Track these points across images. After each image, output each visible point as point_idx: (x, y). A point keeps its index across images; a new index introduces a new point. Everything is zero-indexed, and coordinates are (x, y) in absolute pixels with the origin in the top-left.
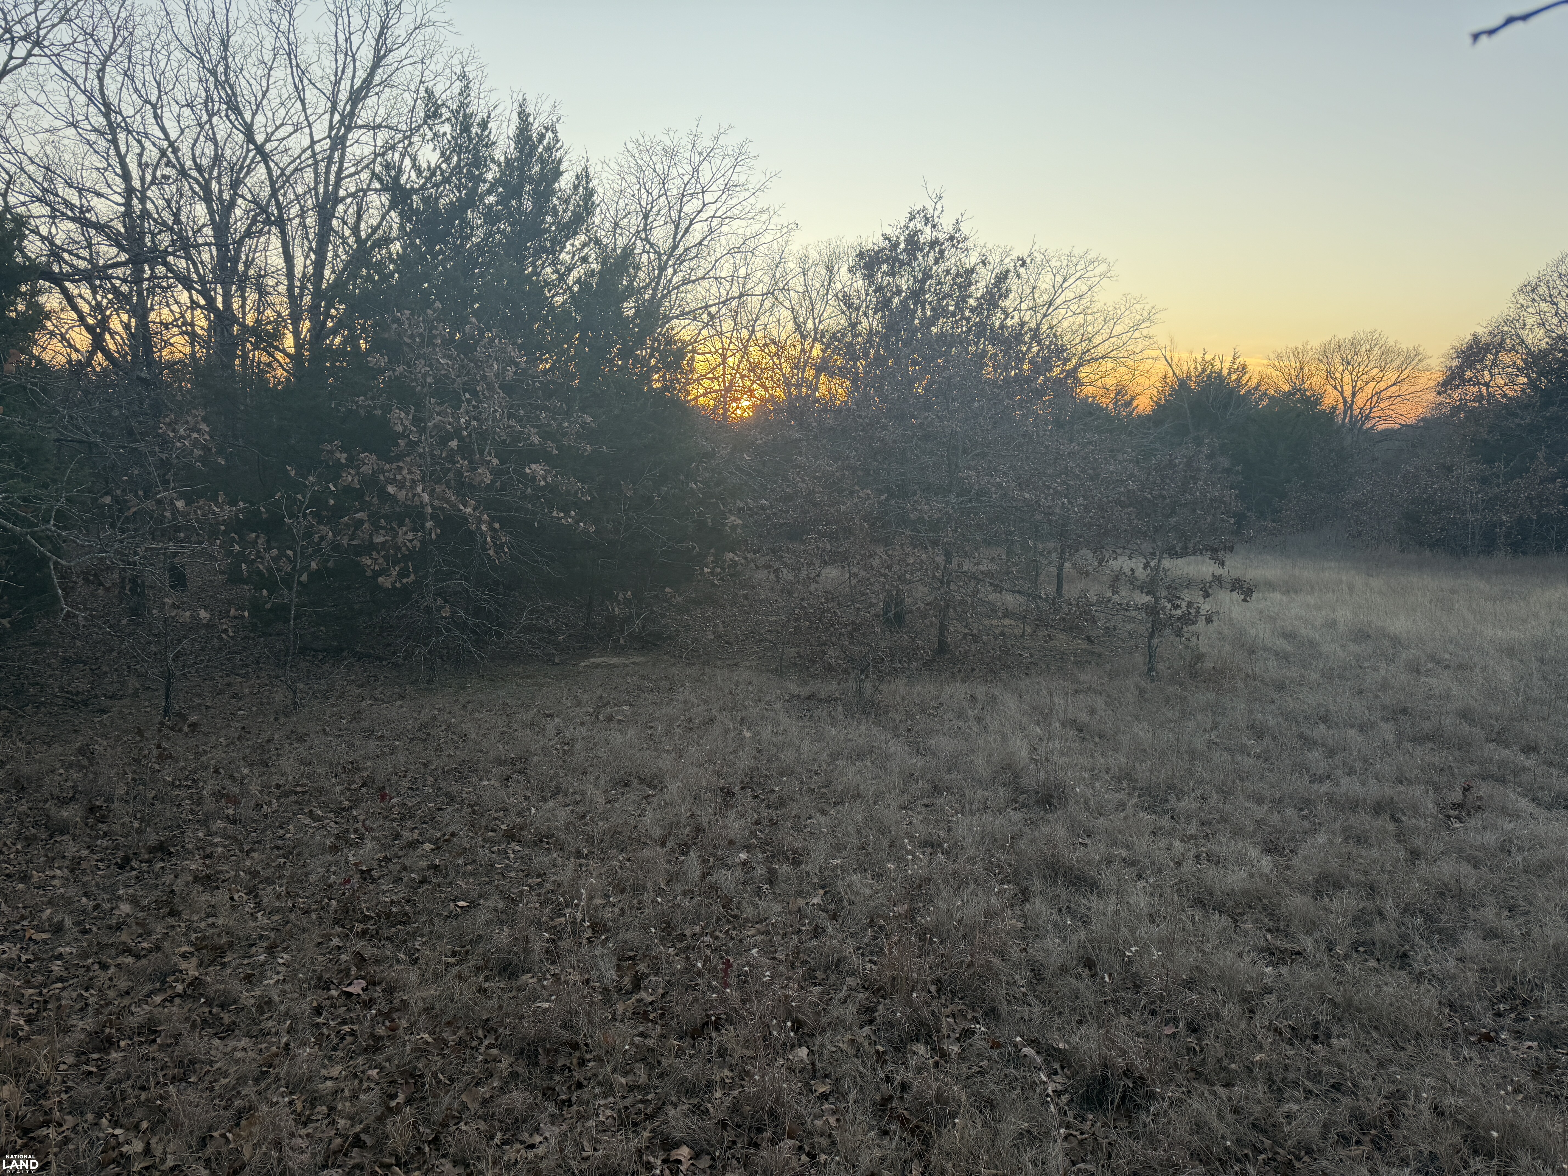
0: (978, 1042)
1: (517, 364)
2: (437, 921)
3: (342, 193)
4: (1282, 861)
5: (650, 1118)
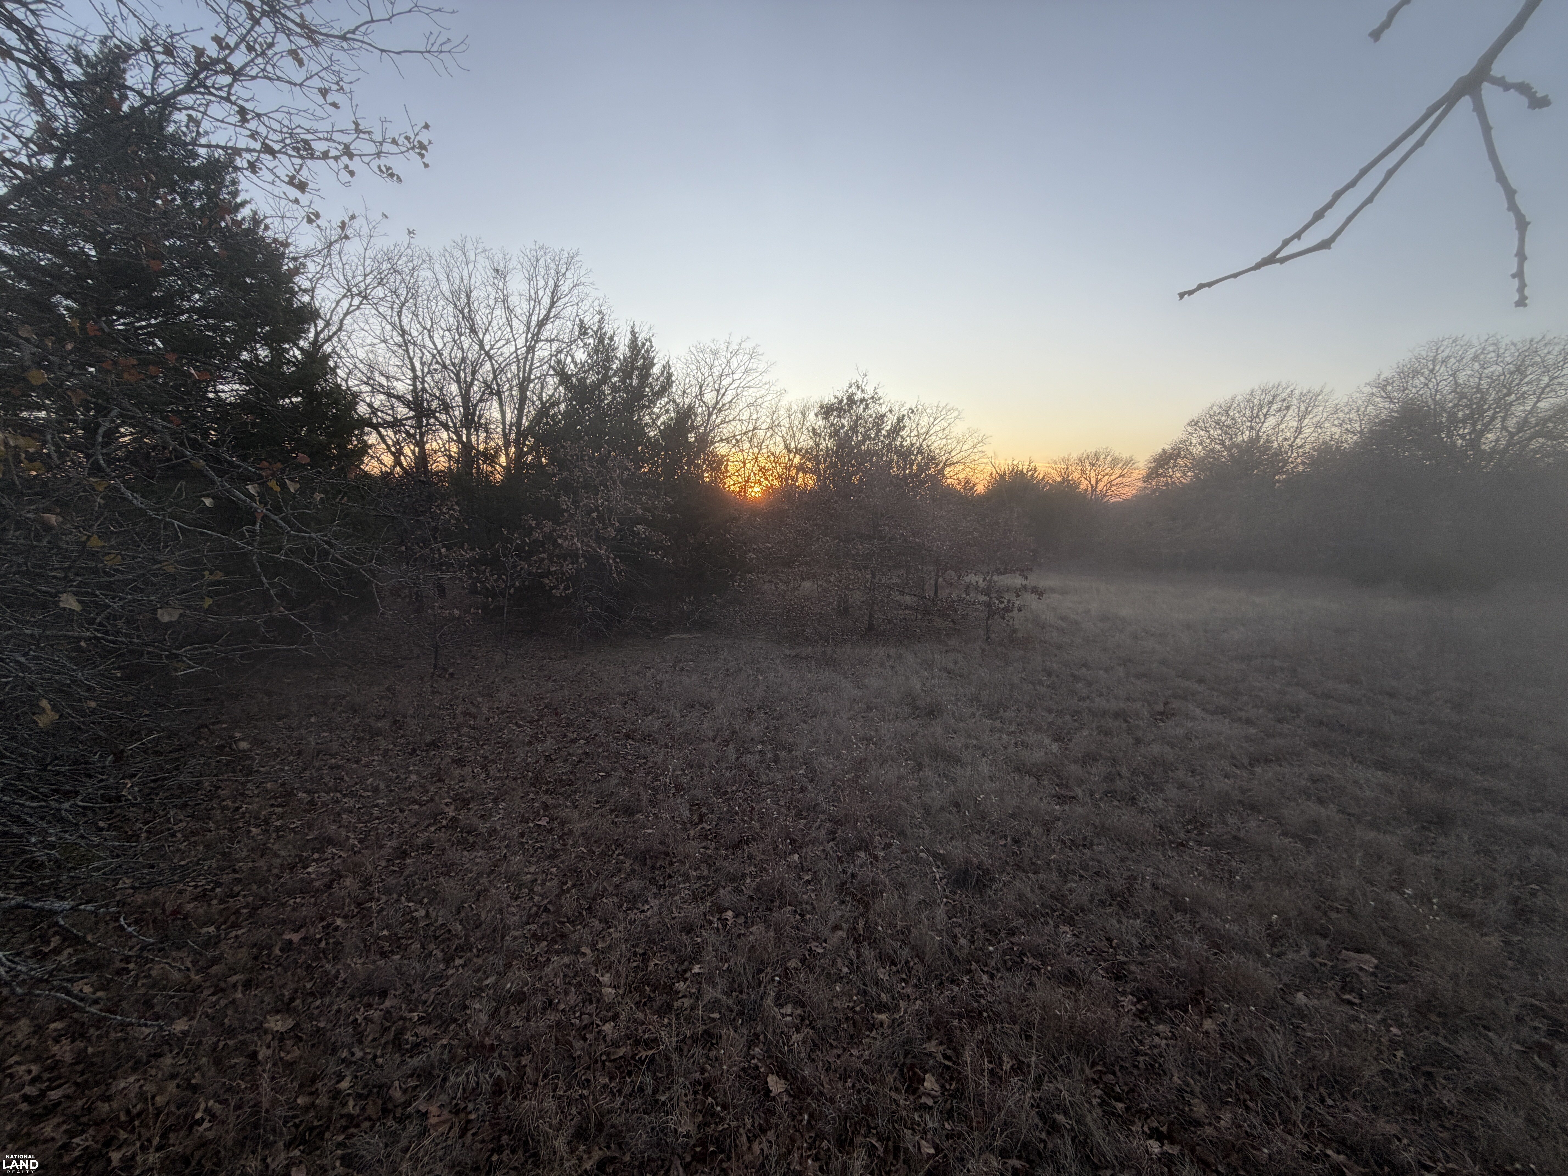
0: (894, 850)
1: (629, 470)
2: (588, 784)
3: (533, 377)
4: (1063, 745)
5: (710, 894)
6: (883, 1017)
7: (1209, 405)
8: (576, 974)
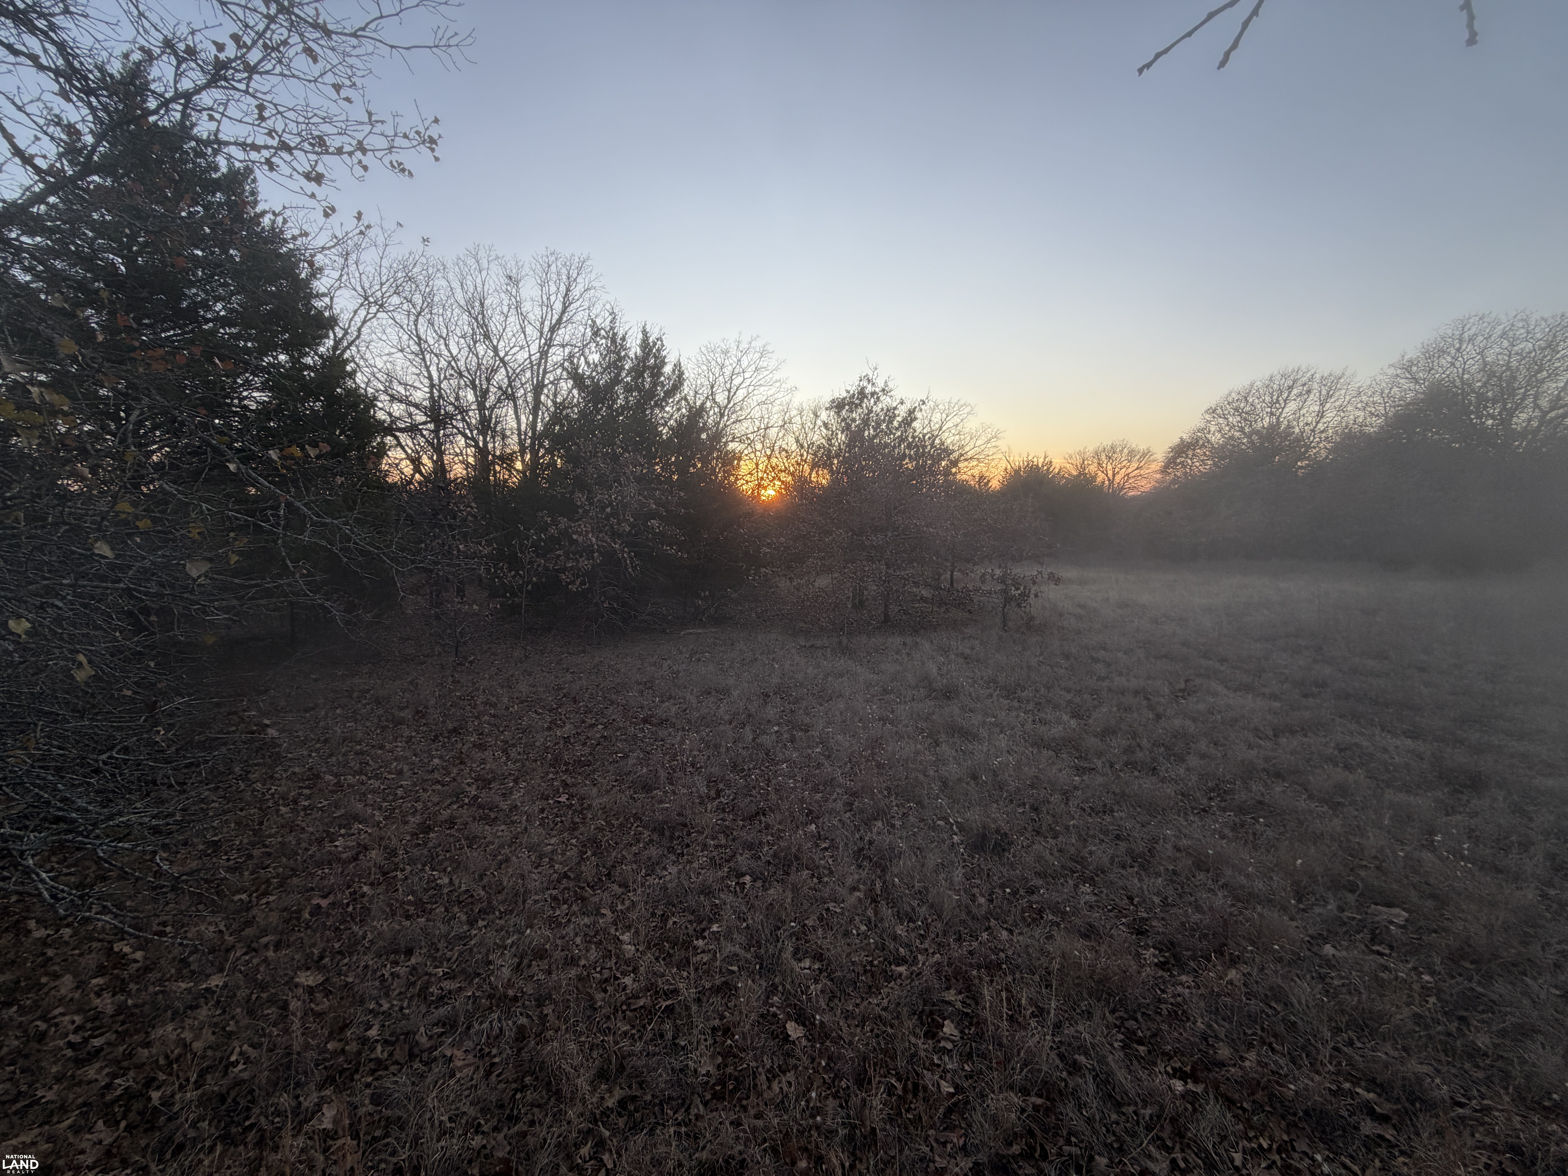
0: (912, 819)
2: (606, 764)
4: (1082, 721)
5: (728, 861)
6: (902, 969)
7: (1227, 392)
8: (597, 933)
